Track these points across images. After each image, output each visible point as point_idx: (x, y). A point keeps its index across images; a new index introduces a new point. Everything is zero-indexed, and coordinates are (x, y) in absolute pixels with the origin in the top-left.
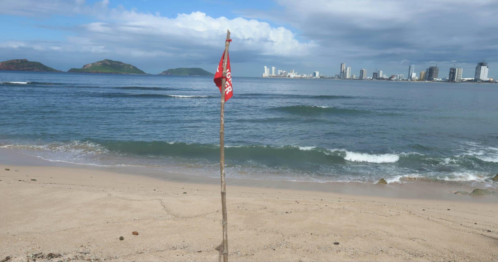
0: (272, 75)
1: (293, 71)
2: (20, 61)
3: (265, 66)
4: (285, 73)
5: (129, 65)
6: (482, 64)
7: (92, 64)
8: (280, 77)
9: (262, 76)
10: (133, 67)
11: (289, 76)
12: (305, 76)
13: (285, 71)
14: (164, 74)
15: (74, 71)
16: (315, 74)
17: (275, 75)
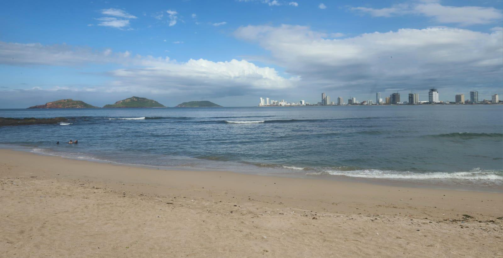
0: (267, 104)
1: (283, 100)
2: (67, 101)
3: (261, 97)
4: (277, 102)
5: (152, 101)
6: (433, 90)
7: (122, 101)
8: (274, 106)
9: (259, 106)
10: (155, 102)
11: (281, 105)
12: (294, 104)
13: (277, 101)
14: (179, 106)
15: (108, 107)
16: (301, 102)
17: (269, 105)
